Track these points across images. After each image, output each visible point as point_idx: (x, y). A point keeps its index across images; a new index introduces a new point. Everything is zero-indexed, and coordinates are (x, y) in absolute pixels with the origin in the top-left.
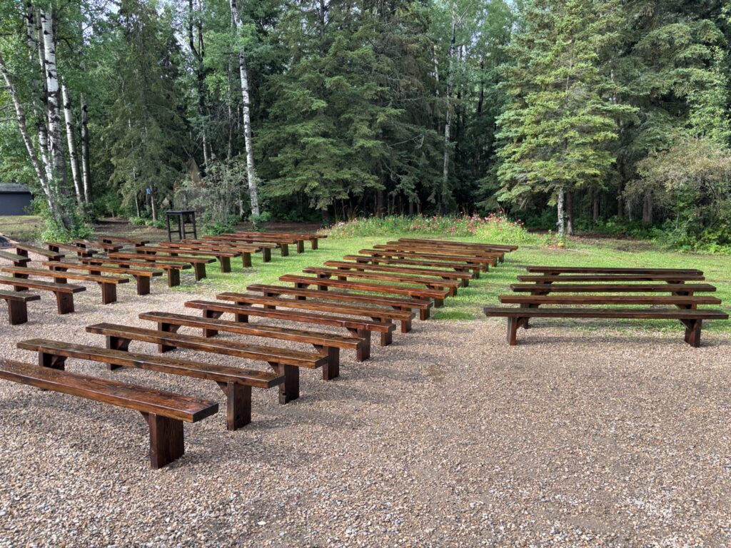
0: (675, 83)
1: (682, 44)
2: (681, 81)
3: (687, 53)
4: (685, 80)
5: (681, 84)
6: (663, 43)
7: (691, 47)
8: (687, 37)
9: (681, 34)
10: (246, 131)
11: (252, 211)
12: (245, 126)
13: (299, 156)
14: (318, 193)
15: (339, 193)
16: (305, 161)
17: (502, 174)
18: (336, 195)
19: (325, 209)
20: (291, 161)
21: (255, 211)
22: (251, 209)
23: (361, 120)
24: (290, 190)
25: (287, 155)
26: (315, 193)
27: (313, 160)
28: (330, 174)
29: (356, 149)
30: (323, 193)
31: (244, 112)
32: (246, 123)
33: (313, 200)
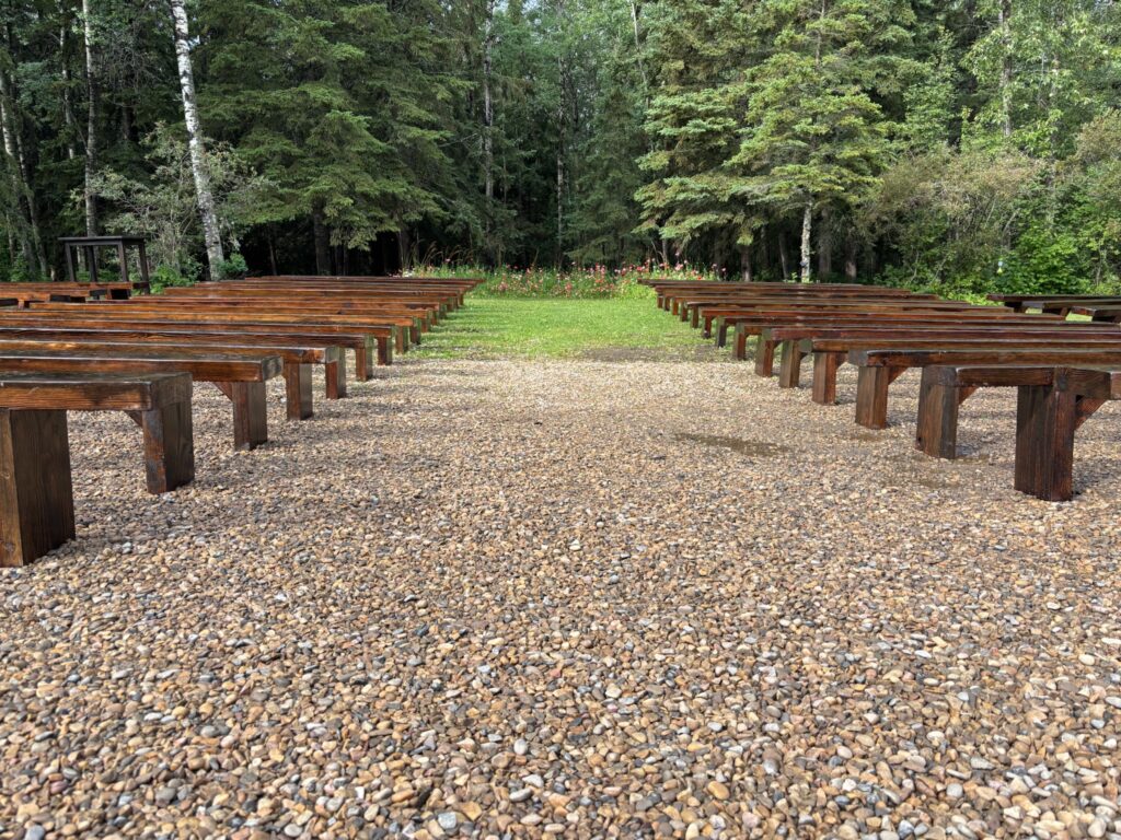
0: (878, 75)
1: (880, 23)
2: (884, 73)
3: (888, 35)
4: (890, 71)
5: (885, 78)
7: (889, 28)
8: (885, 13)
10: (186, 90)
11: (209, 252)
12: (184, 80)
13: (296, 150)
14: (349, 218)
15: (381, 221)
16: (306, 161)
17: (651, 198)
18: (377, 224)
19: (367, 249)
20: (276, 159)
21: (216, 252)
22: (206, 248)
23: (403, 93)
24: (289, 212)
25: (266, 146)
26: (343, 218)
27: (319, 159)
28: (368, 185)
29: (402, 144)
30: (359, 217)
31: (178, 51)
32: (185, 73)
33: (337, 231)
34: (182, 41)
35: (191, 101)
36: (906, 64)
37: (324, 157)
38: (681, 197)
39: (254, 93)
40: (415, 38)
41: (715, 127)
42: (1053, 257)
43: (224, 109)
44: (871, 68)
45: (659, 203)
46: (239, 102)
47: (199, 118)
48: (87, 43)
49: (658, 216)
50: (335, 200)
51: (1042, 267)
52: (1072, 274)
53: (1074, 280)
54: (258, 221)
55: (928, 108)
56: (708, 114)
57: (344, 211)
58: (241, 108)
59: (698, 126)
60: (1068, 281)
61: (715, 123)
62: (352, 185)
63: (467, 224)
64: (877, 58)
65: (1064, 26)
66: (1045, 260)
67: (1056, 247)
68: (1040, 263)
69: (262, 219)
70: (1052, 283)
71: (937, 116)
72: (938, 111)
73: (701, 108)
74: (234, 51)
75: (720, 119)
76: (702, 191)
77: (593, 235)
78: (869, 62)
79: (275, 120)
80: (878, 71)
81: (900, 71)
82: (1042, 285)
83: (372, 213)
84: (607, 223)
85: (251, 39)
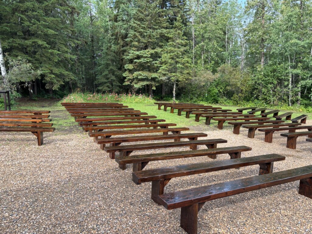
17: (128, 76)
18: (59, 82)
28: (56, 71)
30: (55, 81)
33: (48, 84)
38: (139, 77)
41: (148, 61)
45: (131, 78)
49: (130, 81)
56: (146, 57)
59: (144, 60)
73: (144, 55)
75: (149, 59)
77: (106, 83)
84: (109, 80)
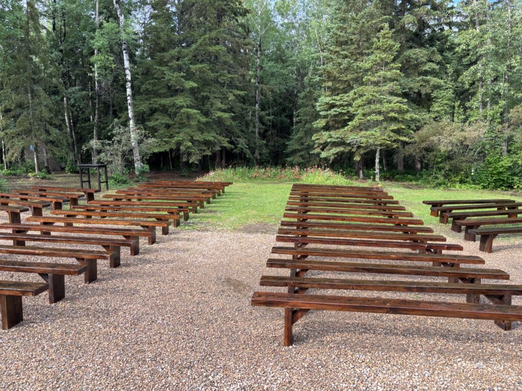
0: (421, 85)
1: (423, 62)
2: (424, 84)
3: (426, 67)
4: (427, 83)
5: (425, 86)
6: (413, 60)
7: (427, 64)
8: (425, 57)
9: (422, 55)
10: (129, 101)
11: (135, 164)
12: (129, 98)
13: (171, 122)
14: (190, 150)
15: (204, 151)
16: (175, 126)
17: (318, 139)
18: (202, 152)
19: (197, 162)
20: (163, 126)
21: (138, 164)
22: (134, 163)
23: (215, 98)
24: (166, 148)
25: (159, 121)
26: (188, 150)
27: (180, 126)
28: (198, 137)
29: (214, 119)
30: (194, 150)
31: (127, 87)
32: (129, 95)
33: (186, 155)
34: (128, 83)
35: (131, 106)
36: (434, 80)
37: (182, 125)
38: (329, 140)
39: (156, 99)
40: (221, 75)
41: (343, 111)
42: (500, 167)
43: (144, 107)
44: (418, 82)
45: (322, 141)
46: (150, 104)
47: (134, 112)
48: (96, 79)
49: (321, 147)
50: (184, 144)
51: (495, 172)
52: (510, 175)
53: (510, 178)
54: (154, 151)
55: (442, 100)
56: (341, 105)
57: (189, 147)
58: (150, 106)
59: (336, 111)
60: (508, 178)
61: (343, 109)
62: (192, 137)
63: (242, 149)
64: (421, 77)
65: (508, 63)
66: (496, 168)
67: (501, 163)
68: (493, 170)
69: (156, 151)
70: (500, 179)
71: (446, 104)
72: (446, 102)
73: (338, 103)
74: (150, 84)
75: (345, 108)
76: (337, 138)
77: (299, 151)
78: (418, 79)
79: (164, 110)
80: (421, 83)
81: (431, 84)
82: (495, 180)
83: (200, 148)
84: (304, 146)
85: (156, 79)
